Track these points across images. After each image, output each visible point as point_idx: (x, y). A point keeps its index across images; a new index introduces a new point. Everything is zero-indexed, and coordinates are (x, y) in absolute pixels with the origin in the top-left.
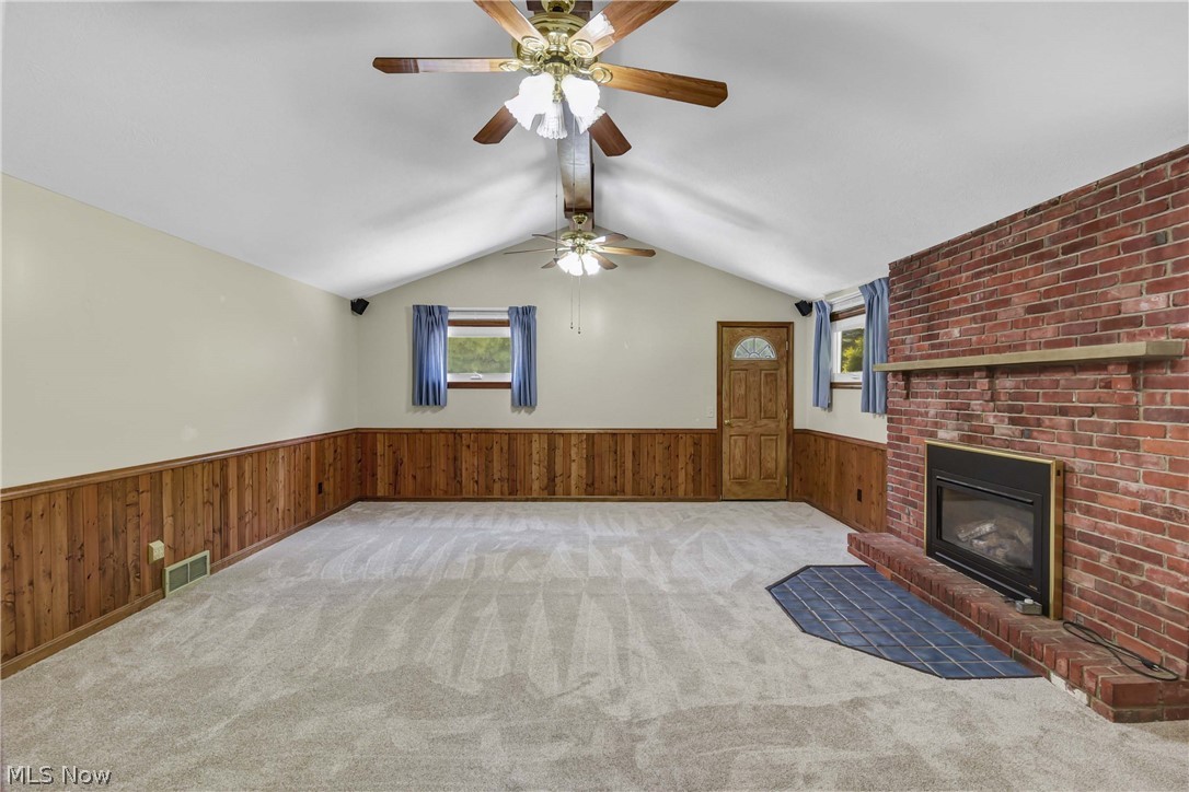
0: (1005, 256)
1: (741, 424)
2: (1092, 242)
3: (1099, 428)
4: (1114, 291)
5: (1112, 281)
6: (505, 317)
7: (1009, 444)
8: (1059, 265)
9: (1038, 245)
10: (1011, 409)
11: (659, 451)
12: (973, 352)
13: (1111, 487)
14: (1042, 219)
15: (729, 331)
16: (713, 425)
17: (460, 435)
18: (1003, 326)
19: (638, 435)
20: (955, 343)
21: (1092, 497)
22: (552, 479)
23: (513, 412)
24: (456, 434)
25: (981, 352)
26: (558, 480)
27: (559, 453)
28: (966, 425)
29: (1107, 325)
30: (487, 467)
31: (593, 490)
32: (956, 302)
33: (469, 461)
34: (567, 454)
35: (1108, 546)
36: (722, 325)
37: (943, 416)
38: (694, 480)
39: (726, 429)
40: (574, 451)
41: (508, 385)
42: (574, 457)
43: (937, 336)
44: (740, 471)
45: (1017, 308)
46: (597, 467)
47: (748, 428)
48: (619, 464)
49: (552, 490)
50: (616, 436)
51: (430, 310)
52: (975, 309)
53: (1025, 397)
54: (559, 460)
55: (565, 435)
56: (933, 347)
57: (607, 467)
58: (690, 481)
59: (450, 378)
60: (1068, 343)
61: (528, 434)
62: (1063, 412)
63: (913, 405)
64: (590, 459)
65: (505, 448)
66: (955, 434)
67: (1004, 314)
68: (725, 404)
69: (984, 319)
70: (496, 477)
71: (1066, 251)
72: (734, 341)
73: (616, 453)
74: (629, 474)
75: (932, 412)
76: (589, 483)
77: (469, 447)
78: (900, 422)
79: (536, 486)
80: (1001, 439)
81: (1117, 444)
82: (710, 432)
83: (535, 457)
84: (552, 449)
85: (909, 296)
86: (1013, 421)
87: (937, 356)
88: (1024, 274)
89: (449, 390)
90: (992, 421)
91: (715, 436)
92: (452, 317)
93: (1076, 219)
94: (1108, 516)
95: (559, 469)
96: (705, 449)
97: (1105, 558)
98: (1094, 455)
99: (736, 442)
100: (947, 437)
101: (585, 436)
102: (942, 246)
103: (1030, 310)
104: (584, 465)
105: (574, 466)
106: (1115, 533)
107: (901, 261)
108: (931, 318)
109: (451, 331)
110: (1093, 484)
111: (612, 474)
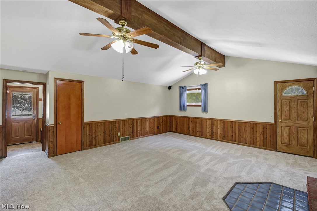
1: (287, 122)
6: (200, 87)
11: (249, 130)
15: (280, 85)
16: (273, 121)
17: (190, 118)
19: (240, 123)
22: (212, 133)
23: (202, 113)
24: (188, 118)
26: (214, 134)
27: (214, 126)
30: (196, 127)
31: (225, 138)
33: (192, 125)
34: (217, 126)
36: (276, 83)
38: (263, 141)
39: (279, 124)
40: (219, 125)
41: (200, 106)
42: (219, 127)
44: (286, 141)
46: (226, 131)
47: (291, 124)
48: (234, 131)
49: (212, 137)
50: (233, 123)
51: (183, 87)
54: (214, 128)
55: (216, 120)
57: (229, 132)
58: (262, 141)
59: (187, 104)
61: (206, 119)
64: (224, 129)
65: (200, 123)
68: (279, 113)
70: (198, 130)
72: (282, 89)
73: (233, 128)
74: (237, 135)
76: (224, 136)
77: (191, 121)
79: (208, 134)
82: (271, 124)
83: (208, 126)
84: (212, 124)
89: (187, 107)
91: (274, 126)
92: (188, 88)
95: (214, 130)
96: (269, 131)
99: (284, 129)
101: (222, 121)
104: (222, 130)
105: (219, 130)
109: (188, 92)
111: (231, 134)
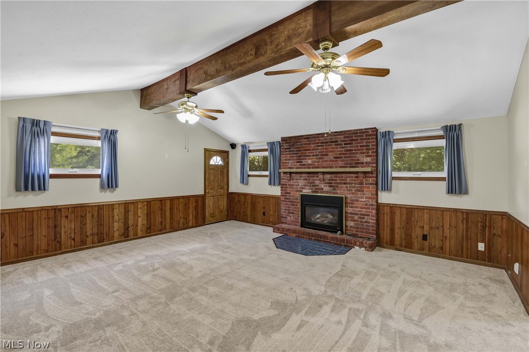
0: (327, 142)
1: (212, 192)
2: (352, 144)
3: (354, 187)
4: (358, 156)
5: (357, 153)
6: (98, 135)
7: (327, 192)
8: (343, 147)
9: (337, 141)
10: (329, 183)
11: (181, 207)
12: (316, 168)
13: (358, 201)
14: (340, 135)
15: (209, 153)
16: (202, 193)
17: (60, 210)
18: (327, 161)
19: (172, 199)
20: (309, 165)
21: (353, 204)
22: (127, 229)
23: (101, 192)
24: (56, 210)
25: (318, 168)
26: (130, 229)
27: (131, 214)
28: (314, 188)
29: (356, 163)
30: (81, 228)
31: (150, 231)
32: (309, 153)
33: (67, 227)
34: (136, 213)
35: (357, 214)
36: (206, 150)
37: (305, 185)
38: (195, 218)
39: (207, 194)
40: (140, 211)
41: (99, 176)
42: (140, 214)
43: (302, 162)
44: (212, 211)
45: (331, 156)
46: (152, 218)
47: (215, 193)
48: (163, 216)
49: (127, 235)
50: (162, 200)
51: (35, 123)
52: (316, 155)
53: (333, 180)
54: (131, 217)
55: (135, 203)
56: (300, 165)
57: (157, 218)
58: (194, 218)
59: (52, 171)
60: (346, 167)
61: (111, 206)
62: (345, 184)
63: (292, 182)
64: (149, 215)
65: (96, 214)
66: (310, 191)
67: (326, 158)
68: (207, 183)
69: (320, 158)
70: (88, 234)
71: (345, 144)
72: (210, 157)
73: (162, 210)
74: (168, 220)
75: (300, 184)
76: (148, 227)
77: (67, 217)
78: (287, 187)
79: (116, 234)
80: (325, 190)
81: (359, 190)
82: (201, 196)
83: (116, 218)
84: (127, 211)
85: (290, 149)
86: (330, 186)
87: (302, 168)
88: (333, 148)
89: (50, 179)
90: (323, 186)
91: (203, 197)
92: (54, 130)
93: (348, 137)
94: (357, 207)
95: (131, 222)
96: (200, 203)
97: (356, 217)
98: (353, 194)
99: (210, 199)
100: (307, 191)
101: (146, 203)
102: (304, 136)
103: (335, 158)
104: (145, 218)
105: (140, 219)
106: (359, 211)
107: (286, 137)
108: (299, 156)
109: (53, 139)
110: (353, 200)
111: (160, 220)
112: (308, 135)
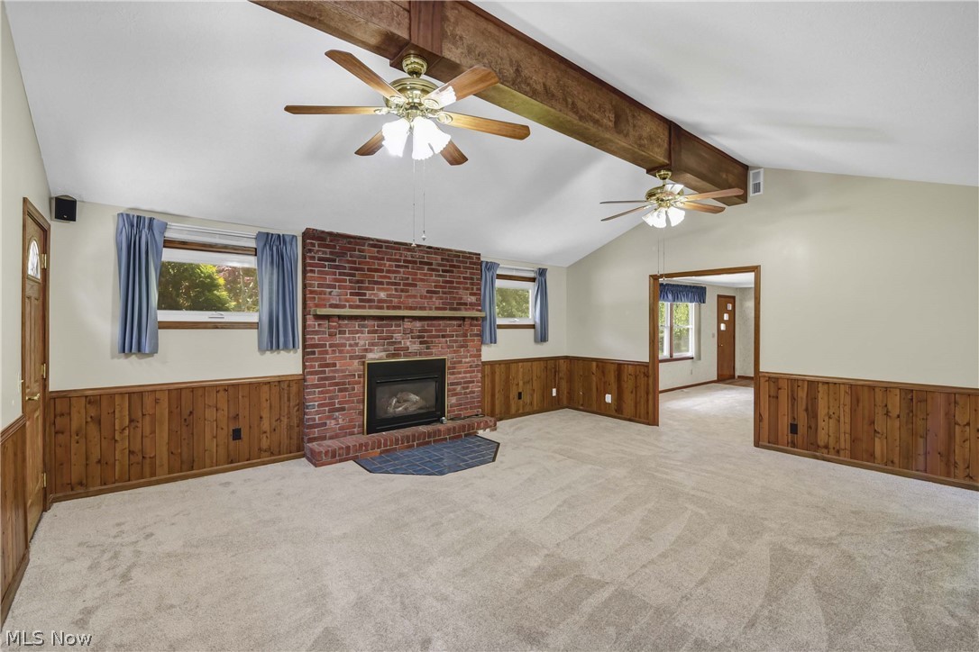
0: (415, 262)
2: (452, 272)
3: (456, 341)
4: (461, 291)
5: (459, 288)
7: (416, 354)
8: (440, 276)
9: (431, 264)
10: (419, 337)
12: (395, 308)
13: (460, 362)
14: (435, 254)
18: (415, 296)
20: (380, 301)
21: (454, 368)
25: (399, 308)
28: (392, 348)
29: (458, 304)
32: (381, 277)
35: (458, 384)
37: (373, 344)
43: (365, 294)
45: (422, 289)
52: (395, 284)
53: (426, 331)
56: (361, 301)
60: (445, 309)
62: (443, 336)
63: (338, 339)
66: (384, 354)
67: (412, 291)
69: (402, 291)
71: (443, 271)
75: (362, 343)
78: (326, 352)
80: (413, 350)
81: (462, 346)
85: (335, 261)
86: (421, 343)
87: (364, 307)
88: (425, 275)
90: (408, 344)
93: (447, 260)
94: (460, 373)
97: (459, 388)
98: (455, 352)
100: (376, 356)
102: (369, 239)
103: (428, 292)
106: (462, 378)
107: (323, 232)
108: (358, 282)
110: (455, 363)
112: (378, 240)
